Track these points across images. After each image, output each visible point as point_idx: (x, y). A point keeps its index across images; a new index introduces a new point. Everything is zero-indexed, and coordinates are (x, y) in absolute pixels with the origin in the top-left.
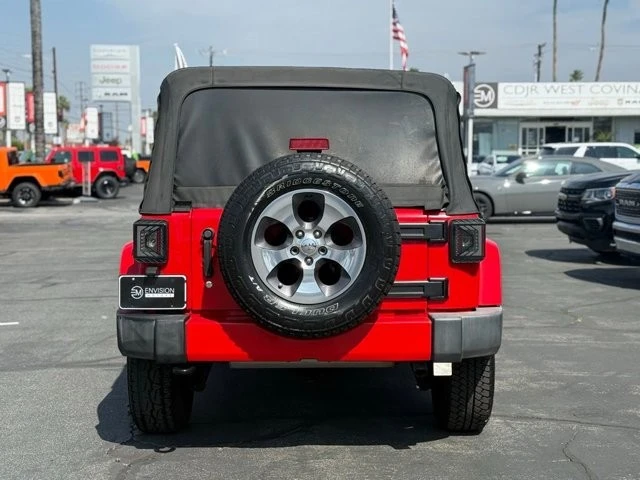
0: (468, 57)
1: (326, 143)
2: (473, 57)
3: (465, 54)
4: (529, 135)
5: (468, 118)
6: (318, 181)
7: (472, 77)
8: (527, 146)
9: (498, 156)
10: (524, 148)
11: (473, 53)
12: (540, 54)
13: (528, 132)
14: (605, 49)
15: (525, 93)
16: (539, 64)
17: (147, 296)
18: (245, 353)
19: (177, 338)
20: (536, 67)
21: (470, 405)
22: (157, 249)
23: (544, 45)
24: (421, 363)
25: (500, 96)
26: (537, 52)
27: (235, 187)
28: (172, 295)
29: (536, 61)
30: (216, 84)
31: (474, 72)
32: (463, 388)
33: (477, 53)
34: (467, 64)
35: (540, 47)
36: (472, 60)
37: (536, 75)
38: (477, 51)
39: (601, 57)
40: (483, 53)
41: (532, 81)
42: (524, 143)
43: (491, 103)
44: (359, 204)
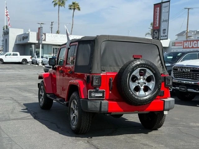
0: (40, 25)
1: (141, 56)
2: (42, 25)
3: (39, 24)
4: (55, 50)
5: (40, 44)
6: (146, 66)
7: (41, 31)
8: (54, 53)
9: (49, 56)
10: (53, 54)
11: (42, 24)
12: (52, 25)
13: (55, 49)
14: (73, 25)
15: (54, 37)
16: (52, 28)
17: (96, 95)
18: (122, 110)
19: (107, 106)
20: (51, 28)
21: (160, 122)
22: (98, 83)
23: (53, 22)
24: (161, 111)
25: (46, 37)
26: (51, 24)
27: (121, 67)
28: (102, 95)
29: (51, 27)
30: (110, 40)
31: (42, 29)
32: (160, 118)
33: (43, 24)
34: (40, 27)
35: (52, 23)
36: (41, 26)
37: (51, 31)
38: (43, 23)
39: (72, 28)
40: (45, 24)
41: (50, 33)
42: (53, 52)
43: (44, 39)
44: (154, 72)
